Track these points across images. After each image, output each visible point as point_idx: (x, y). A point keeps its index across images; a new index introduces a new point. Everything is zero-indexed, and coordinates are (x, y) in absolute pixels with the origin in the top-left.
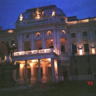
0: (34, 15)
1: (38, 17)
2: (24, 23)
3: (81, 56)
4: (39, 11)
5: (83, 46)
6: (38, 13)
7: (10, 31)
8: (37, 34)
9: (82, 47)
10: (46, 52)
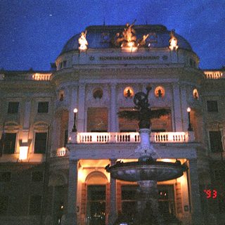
7: (37, 75)
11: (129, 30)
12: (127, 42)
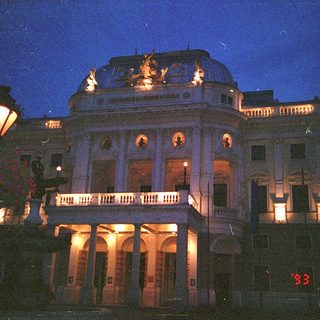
0: (134, 77)
1: (147, 85)
2: (100, 102)
3: (281, 224)
4: (152, 66)
5: (288, 190)
6: (147, 71)
7: (51, 122)
8: (138, 140)
9: (286, 196)
10: (163, 202)
11: (148, 62)
12: (144, 78)
